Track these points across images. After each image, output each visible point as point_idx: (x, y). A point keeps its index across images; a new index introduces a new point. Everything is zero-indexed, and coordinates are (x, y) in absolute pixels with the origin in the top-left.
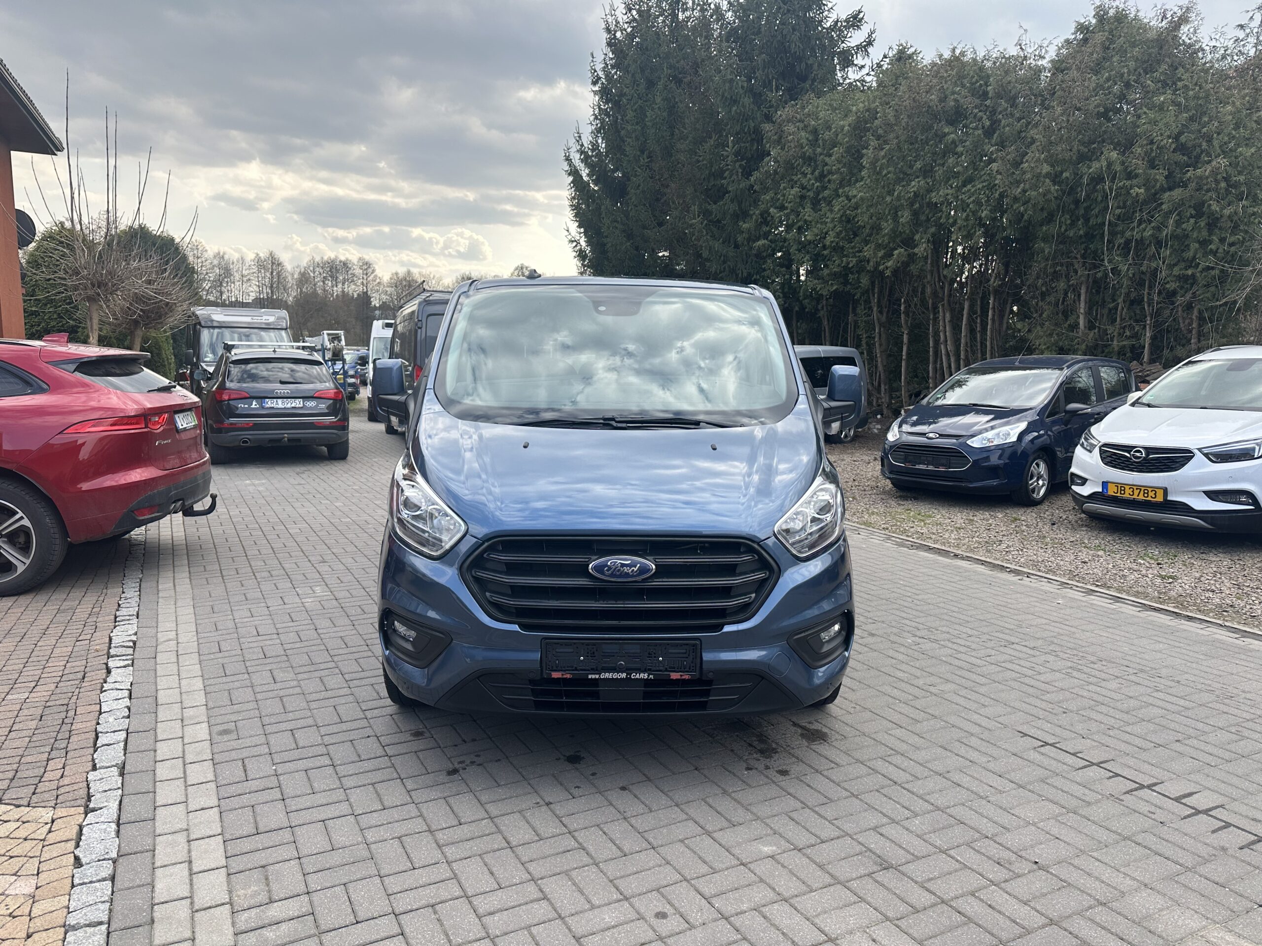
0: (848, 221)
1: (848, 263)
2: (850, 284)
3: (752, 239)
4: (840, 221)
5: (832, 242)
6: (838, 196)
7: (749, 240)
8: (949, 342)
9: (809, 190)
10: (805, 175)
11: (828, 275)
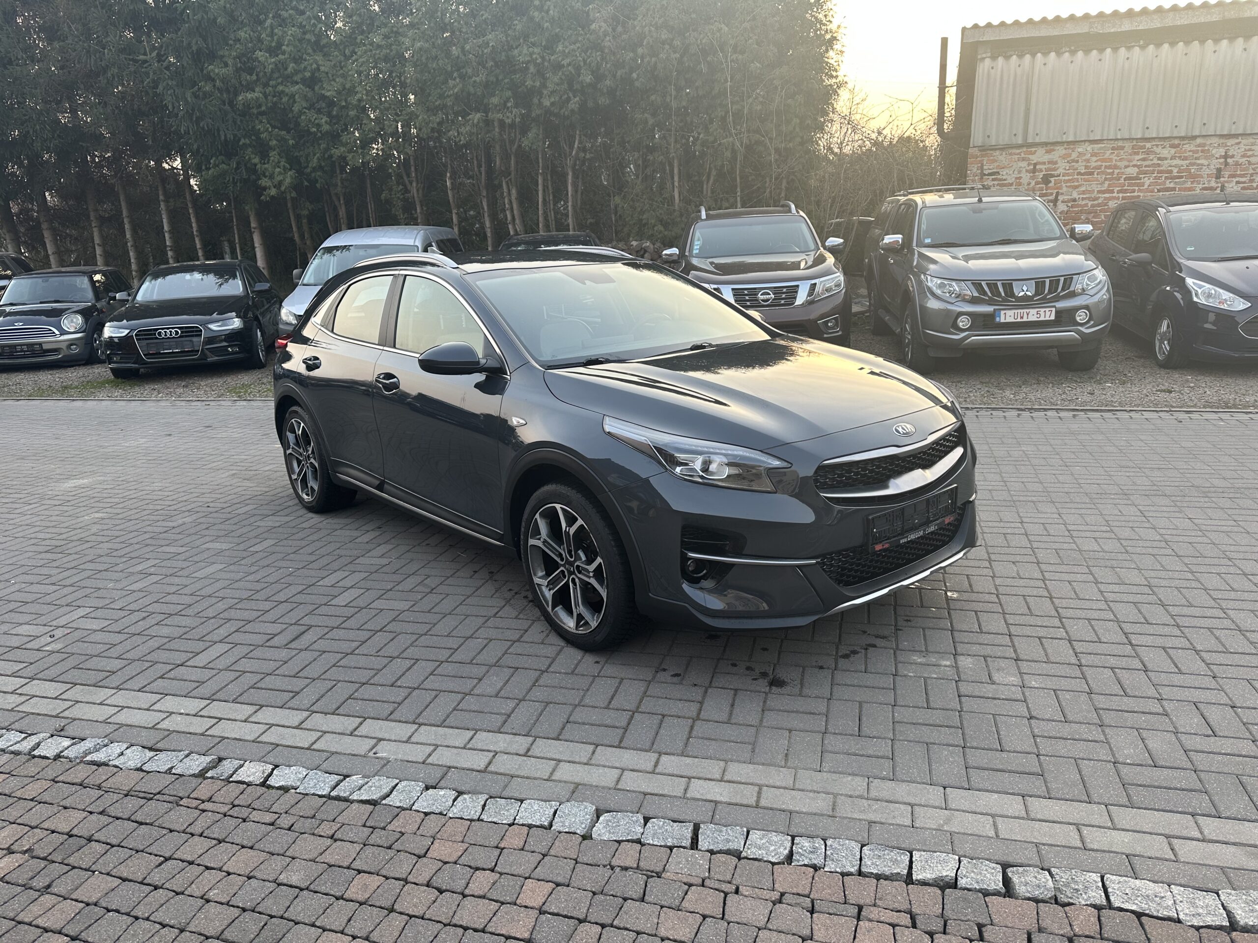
7: (223, 91)
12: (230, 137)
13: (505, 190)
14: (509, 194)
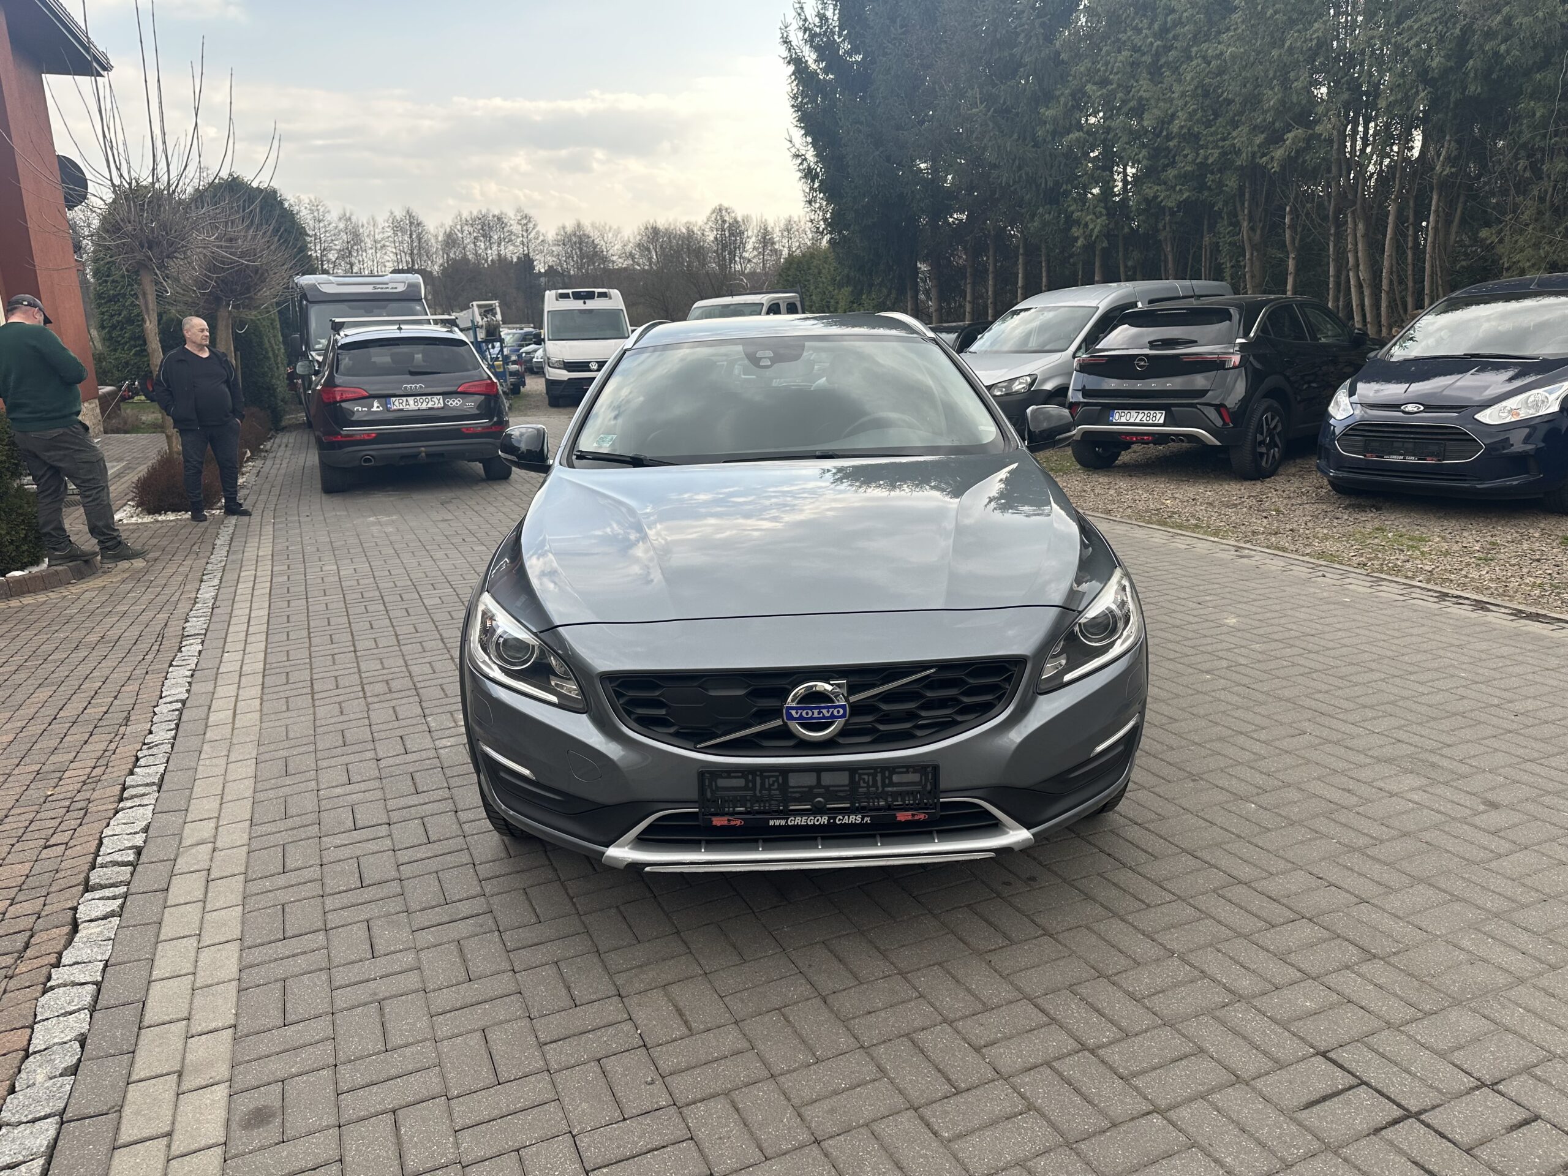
0: (1206, 94)
1: (1206, 158)
2: (1210, 189)
3: (1058, 133)
4: (1194, 96)
5: (1181, 127)
6: (1190, 58)
7: (1054, 133)
8: (1361, 267)
9: (1143, 54)
10: (1138, 31)
11: (1175, 177)
12: (1050, 184)
13: (1350, 225)
14: (1355, 230)
